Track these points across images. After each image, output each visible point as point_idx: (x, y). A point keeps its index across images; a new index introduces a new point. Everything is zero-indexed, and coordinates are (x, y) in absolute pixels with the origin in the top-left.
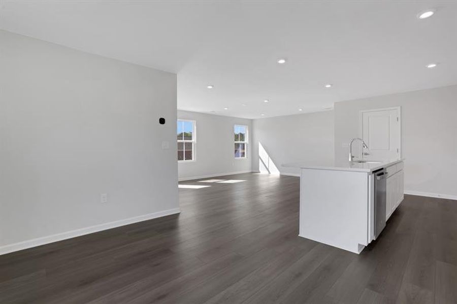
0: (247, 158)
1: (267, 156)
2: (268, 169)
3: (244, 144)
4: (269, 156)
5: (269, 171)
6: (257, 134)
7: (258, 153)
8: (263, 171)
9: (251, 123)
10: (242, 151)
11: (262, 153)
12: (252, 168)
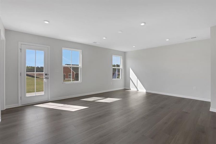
0: (121, 79)
1: (137, 78)
2: (137, 88)
3: (119, 69)
4: (138, 78)
5: (137, 89)
6: (129, 62)
7: (130, 76)
8: (133, 89)
9: (124, 55)
10: (118, 73)
11: (132, 75)
12: (125, 86)
